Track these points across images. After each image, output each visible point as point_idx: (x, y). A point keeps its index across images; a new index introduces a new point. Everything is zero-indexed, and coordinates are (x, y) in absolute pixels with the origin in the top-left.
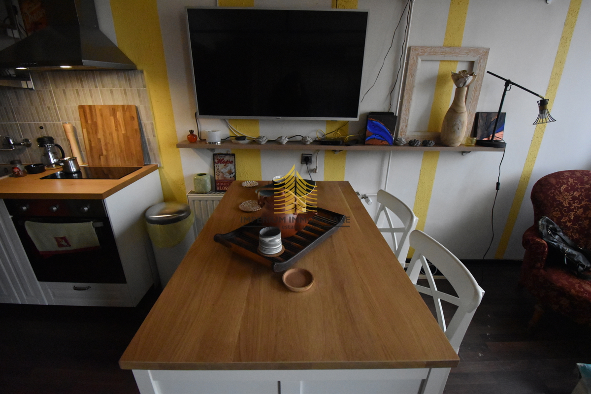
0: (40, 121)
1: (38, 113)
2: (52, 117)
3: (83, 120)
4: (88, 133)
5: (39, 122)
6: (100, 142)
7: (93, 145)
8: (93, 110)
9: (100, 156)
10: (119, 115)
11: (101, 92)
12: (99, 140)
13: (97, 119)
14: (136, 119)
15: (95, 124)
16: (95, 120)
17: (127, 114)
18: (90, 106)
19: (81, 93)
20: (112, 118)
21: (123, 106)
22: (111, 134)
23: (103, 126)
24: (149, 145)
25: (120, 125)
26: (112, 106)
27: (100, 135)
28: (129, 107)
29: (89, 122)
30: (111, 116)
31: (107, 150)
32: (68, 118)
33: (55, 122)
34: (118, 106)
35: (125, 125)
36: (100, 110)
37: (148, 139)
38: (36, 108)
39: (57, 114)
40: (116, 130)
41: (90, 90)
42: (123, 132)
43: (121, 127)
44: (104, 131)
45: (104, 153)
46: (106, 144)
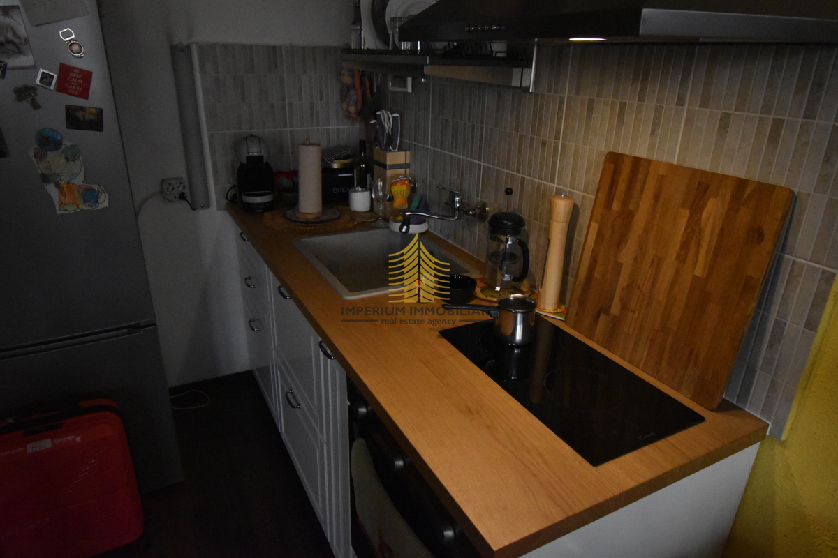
0: (518, 171)
1: (520, 152)
2: (541, 169)
3: (603, 197)
4: (600, 235)
5: (515, 173)
6: (618, 274)
7: (597, 274)
8: (640, 176)
9: (599, 312)
10: (713, 210)
11: (689, 121)
12: (619, 266)
13: (638, 205)
14: (767, 244)
15: (627, 216)
16: (631, 207)
17: (744, 215)
18: (637, 161)
19: (630, 119)
20: (686, 213)
21: (741, 183)
22: (658, 263)
23: (646, 230)
24: (771, 346)
25: (699, 245)
26: (704, 173)
27: (627, 256)
28: (764, 190)
29: (616, 206)
30: (683, 206)
31: (624, 306)
32: (573, 177)
33: (543, 182)
34: (725, 178)
35: (718, 252)
36: (661, 179)
37: (779, 325)
38: (521, 137)
39: (554, 163)
40: (678, 256)
41: (658, 110)
42: (699, 272)
43: (697, 252)
44: (641, 247)
45: (615, 309)
46: (630, 287)
